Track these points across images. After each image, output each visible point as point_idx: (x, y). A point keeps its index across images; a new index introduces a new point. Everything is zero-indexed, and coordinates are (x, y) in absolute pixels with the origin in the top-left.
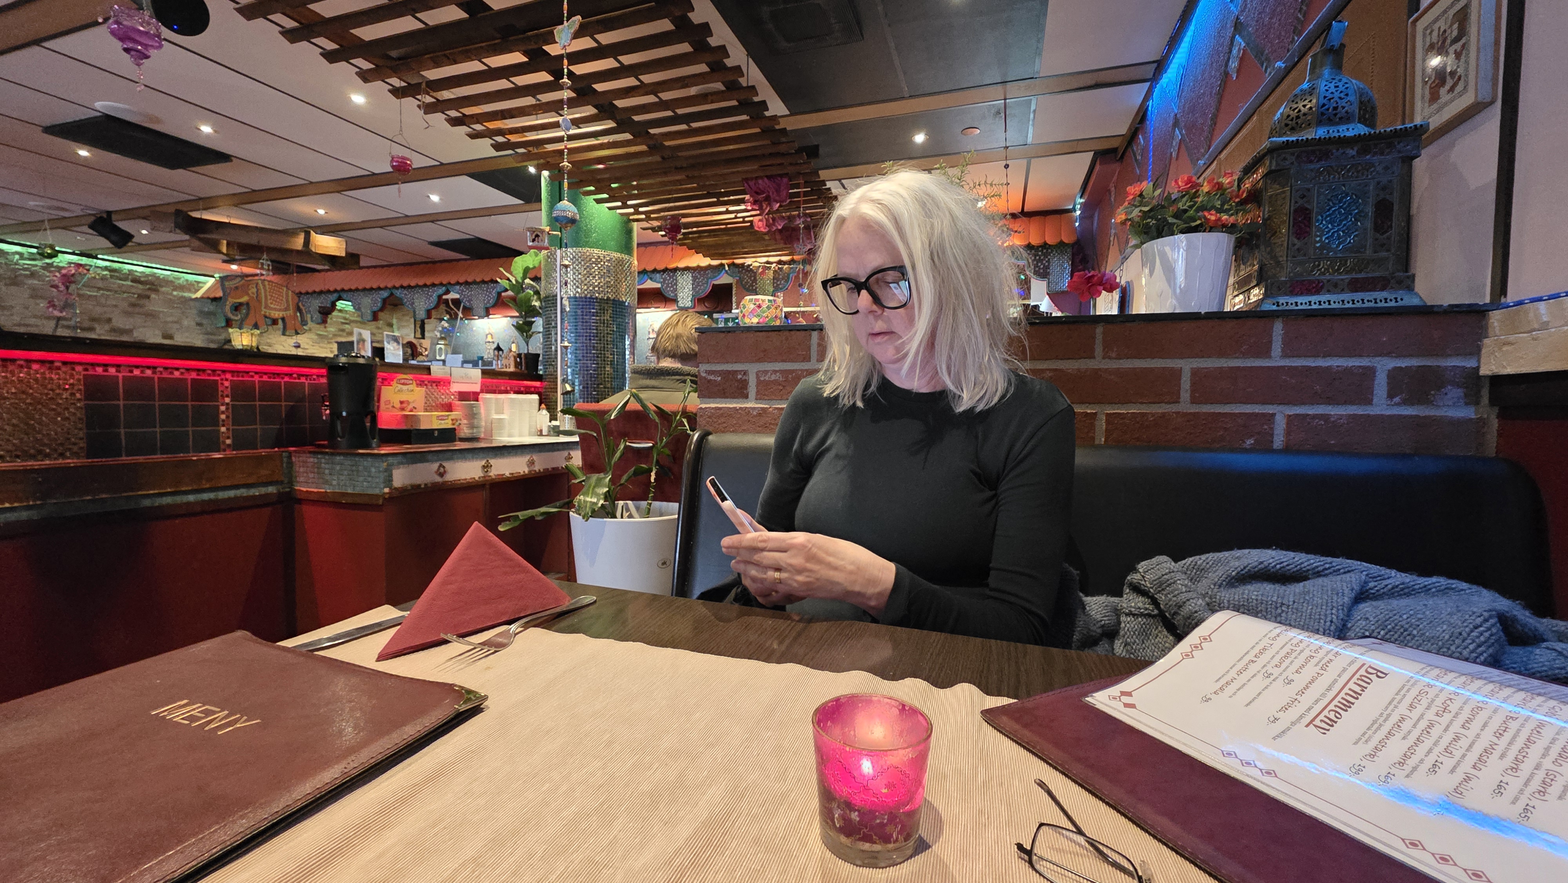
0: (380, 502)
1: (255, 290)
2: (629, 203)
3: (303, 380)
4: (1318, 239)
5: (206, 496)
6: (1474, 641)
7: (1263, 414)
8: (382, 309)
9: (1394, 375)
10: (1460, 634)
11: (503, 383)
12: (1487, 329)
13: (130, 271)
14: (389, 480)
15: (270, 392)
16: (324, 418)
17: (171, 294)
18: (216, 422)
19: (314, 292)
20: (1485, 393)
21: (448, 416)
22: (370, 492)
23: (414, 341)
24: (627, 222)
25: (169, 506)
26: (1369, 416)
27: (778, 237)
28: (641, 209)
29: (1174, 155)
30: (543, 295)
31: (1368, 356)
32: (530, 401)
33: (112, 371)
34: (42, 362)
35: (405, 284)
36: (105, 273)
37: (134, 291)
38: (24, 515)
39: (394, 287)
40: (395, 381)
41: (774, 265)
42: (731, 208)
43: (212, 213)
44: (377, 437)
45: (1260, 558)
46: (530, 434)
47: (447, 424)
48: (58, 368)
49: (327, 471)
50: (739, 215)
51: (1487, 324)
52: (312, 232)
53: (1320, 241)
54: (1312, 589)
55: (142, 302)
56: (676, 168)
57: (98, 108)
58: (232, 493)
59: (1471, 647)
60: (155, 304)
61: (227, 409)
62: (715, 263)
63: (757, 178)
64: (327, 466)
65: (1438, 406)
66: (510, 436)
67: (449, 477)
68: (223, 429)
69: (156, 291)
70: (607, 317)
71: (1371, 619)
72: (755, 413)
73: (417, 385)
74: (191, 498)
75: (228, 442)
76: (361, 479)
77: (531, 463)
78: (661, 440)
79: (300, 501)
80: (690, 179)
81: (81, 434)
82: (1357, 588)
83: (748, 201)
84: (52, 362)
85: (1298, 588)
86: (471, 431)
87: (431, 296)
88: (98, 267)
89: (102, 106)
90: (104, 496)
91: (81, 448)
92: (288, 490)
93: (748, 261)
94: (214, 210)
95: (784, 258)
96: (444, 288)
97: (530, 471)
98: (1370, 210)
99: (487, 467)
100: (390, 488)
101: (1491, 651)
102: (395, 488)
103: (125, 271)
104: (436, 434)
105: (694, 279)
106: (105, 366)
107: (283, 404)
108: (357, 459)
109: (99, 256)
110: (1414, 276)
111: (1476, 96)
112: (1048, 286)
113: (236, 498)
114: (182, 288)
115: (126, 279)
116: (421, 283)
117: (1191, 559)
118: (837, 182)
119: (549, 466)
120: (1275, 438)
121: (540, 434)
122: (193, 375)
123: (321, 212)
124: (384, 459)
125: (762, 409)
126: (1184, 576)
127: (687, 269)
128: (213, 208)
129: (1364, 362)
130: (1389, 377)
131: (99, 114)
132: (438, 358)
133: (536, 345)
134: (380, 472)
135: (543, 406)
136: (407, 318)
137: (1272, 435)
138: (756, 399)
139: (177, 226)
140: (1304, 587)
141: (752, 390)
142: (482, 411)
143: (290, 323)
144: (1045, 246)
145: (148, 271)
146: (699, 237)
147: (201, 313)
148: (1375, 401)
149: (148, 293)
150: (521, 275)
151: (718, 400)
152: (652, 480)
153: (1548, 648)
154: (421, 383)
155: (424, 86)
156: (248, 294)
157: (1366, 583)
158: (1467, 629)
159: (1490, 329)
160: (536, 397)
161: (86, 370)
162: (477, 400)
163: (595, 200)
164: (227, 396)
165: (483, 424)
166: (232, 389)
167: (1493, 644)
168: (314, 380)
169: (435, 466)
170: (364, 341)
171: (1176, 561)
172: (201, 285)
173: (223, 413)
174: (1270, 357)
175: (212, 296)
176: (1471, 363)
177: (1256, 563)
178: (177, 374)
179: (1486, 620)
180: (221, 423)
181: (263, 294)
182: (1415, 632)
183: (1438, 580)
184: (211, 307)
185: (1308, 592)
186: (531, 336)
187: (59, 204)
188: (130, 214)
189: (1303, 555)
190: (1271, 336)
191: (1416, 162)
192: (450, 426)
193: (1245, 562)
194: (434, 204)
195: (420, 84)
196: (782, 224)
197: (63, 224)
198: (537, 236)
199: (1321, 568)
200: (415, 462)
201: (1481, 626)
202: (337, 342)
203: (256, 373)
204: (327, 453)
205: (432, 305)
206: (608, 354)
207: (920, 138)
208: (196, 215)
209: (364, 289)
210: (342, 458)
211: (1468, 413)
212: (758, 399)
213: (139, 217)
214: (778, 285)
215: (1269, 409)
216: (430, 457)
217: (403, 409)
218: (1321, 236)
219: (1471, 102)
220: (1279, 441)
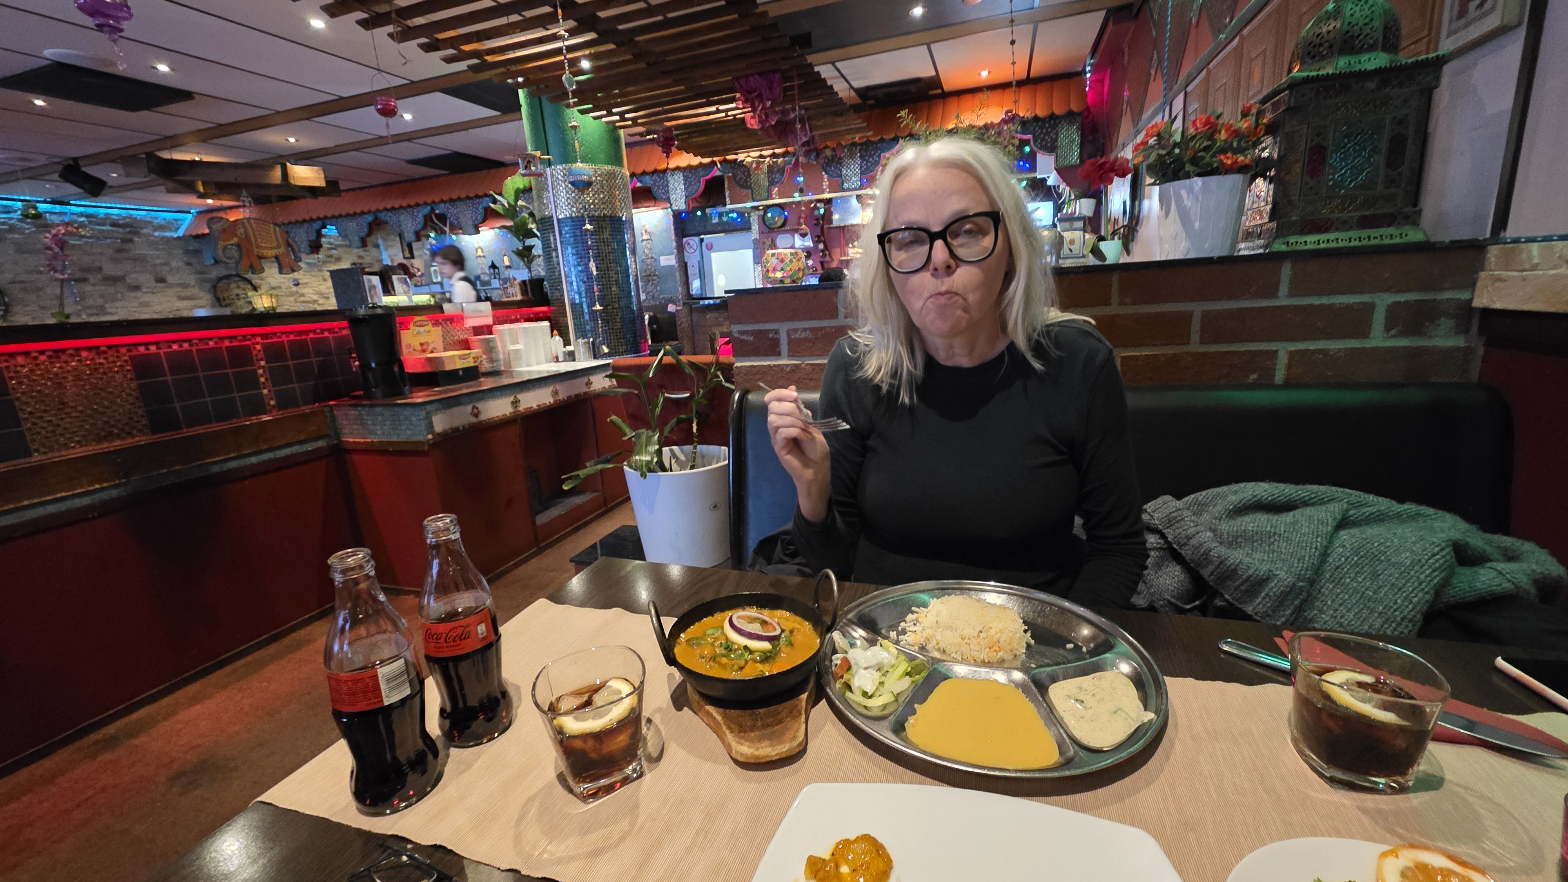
0: (426, 448)
1: (242, 230)
2: (614, 110)
3: (326, 334)
4: (1331, 177)
5: (266, 456)
6: (1430, 567)
7: (1268, 351)
8: (370, 233)
9: (1393, 310)
10: (1420, 561)
11: (512, 313)
12: (1483, 264)
13: (106, 214)
14: (430, 426)
15: (300, 350)
16: (354, 369)
17: (152, 236)
18: (256, 385)
19: (297, 222)
20: (1475, 322)
21: (469, 354)
22: (414, 439)
23: (405, 262)
24: (613, 128)
25: (235, 470)
26: (1364, 348)
27: (772, 132)
28: (627, 116)
29: (1194, 21)
30: (538, 217)
31: (1369, 293)
32: (543, 328)
33: (153, 348)
34: (89, 349)
35: (388, 207)
36: (82, 219)
37: (116, 235)
38: (114, 493)
39: (378, 211)
40: (412, 324)
41: (768, 159)
42: (722, 107)
43: (180, 151)
44: (408, 384)
45: (1254, 491)
46: (547, 361)
47: (469, 363)
48: (105, 352)
49: (369, 422)
50: (730, 113)
51: (1484, 258)
52: (288, 164)
53: (1333, 179)
54: (1300, 518)
55: (126, 247)
56: (662, 73)
57: (50, 57)
58: (287, 451)
59: (1428, 572)
60: (140, 248)
61: (264, 371)
62: (706, 160)
63: (747, 76)
64: (369, 418)
65: (1431, 337)
66: (529, 365)
67: (483, 417)
68: (265, 392)
69: (137, 233)
70: (606, 235)
71: (1348, 546)
72: (788, 369)
73: (433, 324)
74: (253, 460)
75: (272, 403)
76: (404, 427)
77: (555, 393)
78: (698, 392)
79: (350, 451)
80: (677, 83)
81: (140, 412)
82: (1339, 517)
83: (739, 99)
84: (97, 348)
85: (1288, 517)
86: (491, 365)
87: (417, 216)
88: (73, 214)
89: (51, 53)
90: (178, 468)
91: (144, 425)
92: (336, 442)
93: (741, 157)
94: (179, 148)
95: (777, 151)
96: (429, 207)
97: (555, 401)
98: (1384, 146)
99: (515, 403)
100: (433, 434)
101: (1443, 575)
102: (438, 434)
103: (101, 216)
104: (461, 373)
105: (685, 179)
106: (146, 344)
107: (314, 360)
108: (396, 409)
109: (72, 202)
110: (1421, 210)
111: (1502, 19)
112: (1056, 161)
113: (292, 455)
114: (161, 228)
115: (104, 225)
116: (404, 204)
117: (1193, 496)
118: (830, 66)
119: (573, 393)
120: (1277, 372)
121: (557, 360)
122: (227, 343)
123: (292, 140)
124: (423, 408)
125: (795, 365)
126: (1189, 513)
127: (678, 168)
128: (181, 145)
129: (1365, 298)
130: (1387, 311)
131: (48, 62)
132: (434, 280)
133: (539, 269)
134: (420, 419)
135: (555, 332)
136: (393, 237)
137: (1274, 370)
138: (789, 356)
139: (151, 171)
140: (1294, 516)
141: (784, 347)
142: (499, 344)
143: (284, 261)
144: (1052, 117)
145: (124, 213)
146: (689, 138)
147: (187, 252)
148: (1372, 335)
149: (129, 236)
150: (513, 197)
151: (753, 358)
152: (695, 431)
153: (1491, 568)
154: (436, 324)
155: (393, 15)
156: (236, 235)
157: (1347, 510)
158: (1426, 557)
159: (1486, 263)
160: (546, 324)
161: (129, 351)
162: (491, 333)
163: (579, 111)
164: (262, 360)
165: (501, 356)
166: (264, 351)
167: (1445, 569)
168: (337, 332)
169: (469, 408)
170: (374, 287)
171: (1179, 497)
172: (179, 223)
173: (262, 376)
174: (1277, 297)
175: (194, 234)
176: (1465, 296)
177: (1250, 497)
178: (211, 343)
179: (1442, 549)
180: (262, 386)
181: (252, 235)
182: (1383, 558)
183: (1410, 506)
184: (194, 245)
185: (1297, 522)
186: (532, 261)
187: (21, 155)
188: (99, 158)
189: (1292, 486)
190: (1279, 278)
191: (1437, 92)
192: (472, 364)
193: (1241, 496)
194: (407, 122)
195: (389, 13)
196: (776, 119)
197: (34, 174)
198: (529, 162)
199: (1307, 498)
200: (450, 406)
201: (1438, 554)
202: (330, 271)
203: (283, 333)
204: (365, 406)
205: (420, 227)
206: (612, 273)
207: (918, 11)
208: (166, 155)
209: (348, 215)
210: (381, 408)
211: (1458, 342)
212: (791, 355)
213: (106, 161)
214: (773, 179)
215: (1272, 346)
216: (463, 400)
217: (424, 351)
218: (1334, 174)
219: (1496, 25)
220: (1280, 376)
